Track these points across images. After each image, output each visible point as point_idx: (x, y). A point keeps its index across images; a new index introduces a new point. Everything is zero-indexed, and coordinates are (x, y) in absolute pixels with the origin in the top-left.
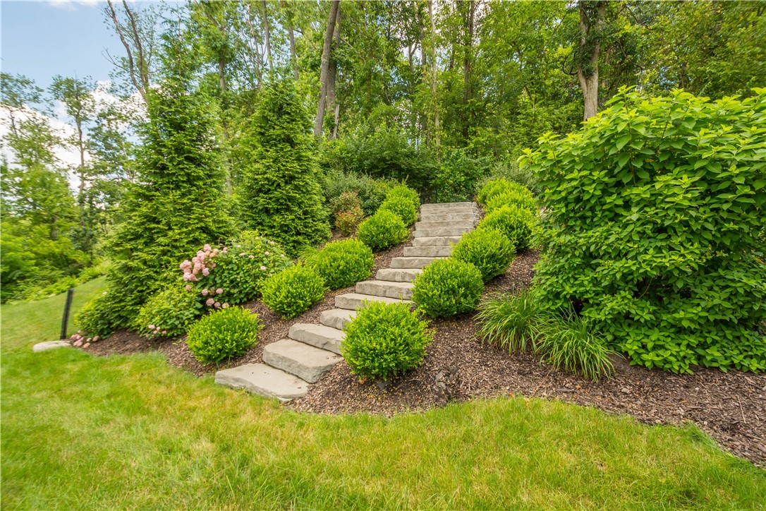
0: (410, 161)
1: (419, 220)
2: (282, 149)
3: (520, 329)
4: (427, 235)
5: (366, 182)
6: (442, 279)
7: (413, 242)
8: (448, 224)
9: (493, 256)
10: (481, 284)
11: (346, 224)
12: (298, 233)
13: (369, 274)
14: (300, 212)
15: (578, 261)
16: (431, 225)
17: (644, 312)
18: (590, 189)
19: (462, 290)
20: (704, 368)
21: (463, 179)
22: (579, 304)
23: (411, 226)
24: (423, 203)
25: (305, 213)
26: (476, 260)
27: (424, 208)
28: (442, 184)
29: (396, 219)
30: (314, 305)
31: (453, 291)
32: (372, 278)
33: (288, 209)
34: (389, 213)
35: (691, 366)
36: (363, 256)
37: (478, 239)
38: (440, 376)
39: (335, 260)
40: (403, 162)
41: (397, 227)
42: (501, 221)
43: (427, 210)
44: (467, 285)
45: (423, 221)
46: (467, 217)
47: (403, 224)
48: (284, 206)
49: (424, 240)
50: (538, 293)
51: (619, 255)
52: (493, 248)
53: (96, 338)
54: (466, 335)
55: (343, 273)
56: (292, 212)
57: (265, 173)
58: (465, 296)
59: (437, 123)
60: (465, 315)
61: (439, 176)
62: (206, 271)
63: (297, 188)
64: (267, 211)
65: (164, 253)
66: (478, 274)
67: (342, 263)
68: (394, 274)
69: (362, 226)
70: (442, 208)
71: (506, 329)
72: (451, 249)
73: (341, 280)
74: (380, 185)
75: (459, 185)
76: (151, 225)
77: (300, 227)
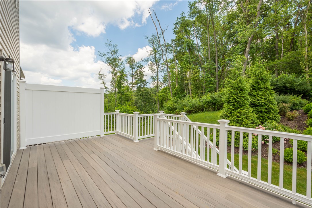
0: (299, 87)
40: (297, 88)
76: (238, 118)
77: (273, 117)
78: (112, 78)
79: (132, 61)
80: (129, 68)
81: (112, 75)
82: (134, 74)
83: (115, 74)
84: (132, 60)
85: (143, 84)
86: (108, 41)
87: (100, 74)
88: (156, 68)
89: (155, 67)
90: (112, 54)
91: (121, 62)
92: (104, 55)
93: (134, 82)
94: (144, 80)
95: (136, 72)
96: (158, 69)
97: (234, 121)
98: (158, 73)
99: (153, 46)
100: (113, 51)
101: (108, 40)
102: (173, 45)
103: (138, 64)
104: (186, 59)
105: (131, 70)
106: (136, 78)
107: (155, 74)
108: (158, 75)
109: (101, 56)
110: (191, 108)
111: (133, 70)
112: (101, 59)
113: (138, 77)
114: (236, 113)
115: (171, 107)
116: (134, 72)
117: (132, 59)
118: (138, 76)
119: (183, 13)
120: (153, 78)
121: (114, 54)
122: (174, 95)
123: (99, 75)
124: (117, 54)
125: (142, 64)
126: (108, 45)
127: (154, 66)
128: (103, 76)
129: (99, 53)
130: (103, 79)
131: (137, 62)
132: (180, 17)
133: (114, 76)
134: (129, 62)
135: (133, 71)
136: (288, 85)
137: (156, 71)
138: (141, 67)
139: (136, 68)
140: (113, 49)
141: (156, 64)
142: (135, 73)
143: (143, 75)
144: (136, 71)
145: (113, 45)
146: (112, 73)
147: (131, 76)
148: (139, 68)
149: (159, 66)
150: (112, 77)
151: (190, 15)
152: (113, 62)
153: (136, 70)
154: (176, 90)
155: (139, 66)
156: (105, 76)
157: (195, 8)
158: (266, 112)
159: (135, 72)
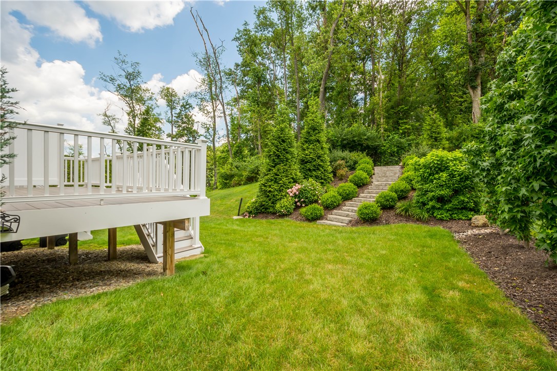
0: (368, 142)
1: (374, 174)
2: (316, 145)
3: (407, 211)
4: (378, 181)
5: (346, 154)
6: (385, 197)
7: (373, 184)
8: (387, 176)
9: (402, 190)
10: (397, 199)
11: (342, 175)
12: (322, 179)
13: (357, 195)
14: (323, 170)
15: (423, 193)
16: (380, 177)
17: (438, 205)
18: (426, 174)
19: (391, 200)
20: (452, 219)
21: (396, 149)
22: (424, 204)
23: (371, 177)
24: (375, 166)
25: (324, 170)
26: (396, 192)
27: (376, 168)
28: (385, 152)
29: (365, 175)
30: (338, 205)
31: (388, 200)
32: (357, 197)
33: (318, 169)
34: (361, 172)
35: (449, 219)
36: (354, 189)
37: (397, 185)
38: (384, 221)
39: (344, 190)
40: (365, 143)
41: (366, 178)
42: (407, 178)
43: (378, 170)
44: (392, 199)
45: (376, 175)
46: (395, 173)
47: (368, 177)
48: (317, 168)
49: (377, 183)
50: (414, 201)
51: (432, 191)
52: (402, 187)
53: (254, 216)
54: (392, 213)
55: (347, 195)
56: (320, 170)
57: (309, 155)
58: (391, 202)
59: (382, 120)
60: (392, 208)
61: (383, 148)
62: (297, 193)
63: (322, 161)
64: (310, 170)
65: (281, 186)
66: (396, 196)
67: (348, 191)
68: (367, 196)
69: (351, 177)
70: (384, 168)
71: (403, 210)
72: (388, 187)
73: (347, 197)
74: (354, 156)
75: (394, 153)
76: (276, 177)
77: (322, 177)
78: (129, 124)
79: (172, 95)
80: (166, 106)
81: (128, 117)
82: (174, 118)
83: (134, 116)
84: (171, 92)
85: (193, 137)
86: (120, 55)
87: (105, 115)
88: (212, 110)
89: (210, 108)
90: (127, 78)
91: (150, 94)
92: (112, 80)
93: (174, 133)
94: (194, 131)
95: (179, 115)
96: (214, 111)
97: (272, 180)
98: (215, 119)
99: (206, 72)
100: (130, 74)
101: (119, 53)
102: (239, 73)
103: (182, 101)
104: (253, 98)
105: (170, 111)
106: (180, 126)
107: (210, 119)
108: (215, 122)
109: (105, 80)
110: (252, 174)
111: (173, 110)
112: (105, 87)
113: (183, 125)
114: (275, 170)
115: (226, 174)
116: (174, 115)
117: (170, 90)
118: (183, 123)
119: (246, 24)
120: (205, 126)
121: (133, 79)
122: (235, 154)
123: (103, 117)
124: (139, 79)
125: (189, 102)
126: (119, 61)
127: (207, 106)
128: (113, 119)
129: (102, 76)
130: (112, 125)
131: (181, 98)
132: (242, 28)
133: (132, 120)
134: (166, 96)
135: (173, 113)
136: (355, 139)
137: (212, 114)
138: (188, 106)
139: (179, 108)
140: (131, 70)
141: (212, 102)
142: (177, 117)
143: (193, 120)
144: (179, 113)
145: (130, 63)
146: (129, 114)
147: (168, 122)
148: (185, 107)
149: (216, 107)
150: (128, 122)
151: (257, 28)
152: (131, 94)
153: (178, 111)
154: (239, 147)
155: (185, 104)
156: (118, 120)
157: (265, 18)
158: (314, 170)
159: (176, 115)
